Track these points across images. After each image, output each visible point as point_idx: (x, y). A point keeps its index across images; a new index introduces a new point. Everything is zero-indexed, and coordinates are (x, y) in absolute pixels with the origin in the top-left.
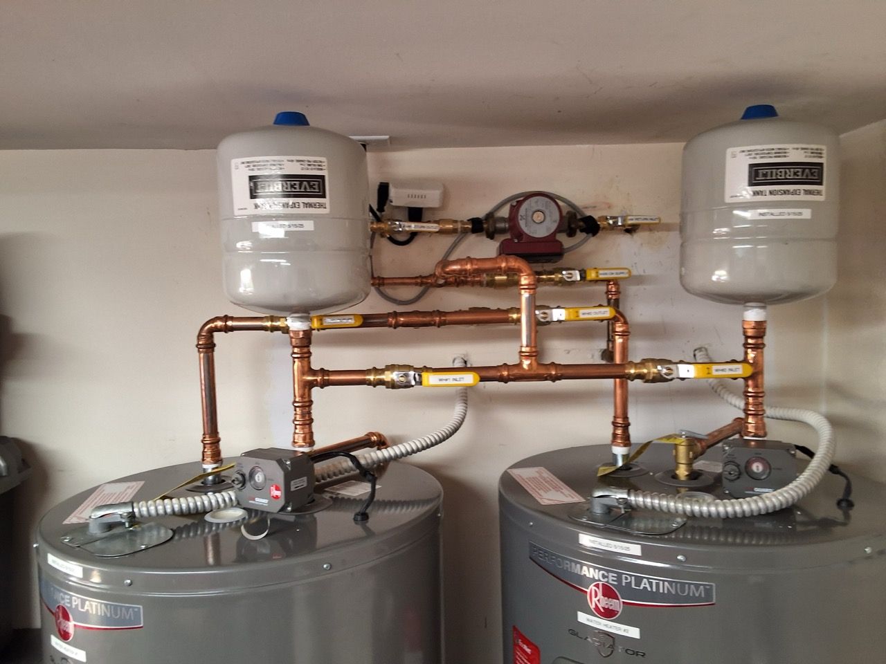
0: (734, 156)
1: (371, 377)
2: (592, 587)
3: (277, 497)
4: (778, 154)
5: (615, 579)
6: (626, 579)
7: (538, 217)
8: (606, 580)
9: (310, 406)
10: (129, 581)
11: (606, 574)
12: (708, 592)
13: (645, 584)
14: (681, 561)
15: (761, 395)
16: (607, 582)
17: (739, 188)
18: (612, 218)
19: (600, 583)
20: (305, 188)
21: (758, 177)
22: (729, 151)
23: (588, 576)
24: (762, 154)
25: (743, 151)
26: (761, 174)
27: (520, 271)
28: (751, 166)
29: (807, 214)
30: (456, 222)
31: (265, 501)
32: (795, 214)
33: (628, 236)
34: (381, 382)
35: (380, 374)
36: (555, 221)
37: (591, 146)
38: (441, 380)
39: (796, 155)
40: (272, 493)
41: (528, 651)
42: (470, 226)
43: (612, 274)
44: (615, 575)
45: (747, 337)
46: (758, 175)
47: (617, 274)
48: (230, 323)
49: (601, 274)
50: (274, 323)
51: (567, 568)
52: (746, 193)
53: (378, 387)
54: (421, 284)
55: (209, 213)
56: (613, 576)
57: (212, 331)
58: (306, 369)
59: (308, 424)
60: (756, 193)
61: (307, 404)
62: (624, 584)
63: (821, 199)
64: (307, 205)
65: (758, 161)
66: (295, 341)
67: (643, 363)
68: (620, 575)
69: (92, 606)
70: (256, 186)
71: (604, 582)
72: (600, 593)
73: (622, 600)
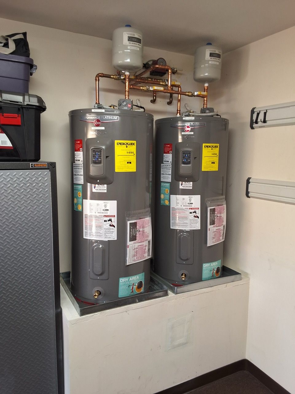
0: (207, 51)
2: (185, 127)
3: (130, 107)
4: (215, 51)
7: (162, 64)
10: (116, 111)
14: (201, 119)
17: (207, 57)
20: (138, 41)
22: (207, 50)
25: (209, 50)
27: (169, 69)
28: (210, 53)
29: (218, 64)
31: (127, 108)
32: (216, 63)
33: (173, 75)
38: (157, 88)
39: (217, 52)
40: (128, 106)
41: (169, 146)
42: (143, 65)
45: (205, 89)
46: (211, 55)
48: (104, 75)
50: (113, 77)
52: (209, 58)
57: (99, 76)
60: (211, 58)
63: (220, 61)
64: (138, 45)
65: (211, 52)
66: (127, 77)
67: (188, 92)
68: (190, 123)
69: (107, 117)
70: (129, 39)
71: (187, 125)
72: (186, 128)
73: (191, 128)
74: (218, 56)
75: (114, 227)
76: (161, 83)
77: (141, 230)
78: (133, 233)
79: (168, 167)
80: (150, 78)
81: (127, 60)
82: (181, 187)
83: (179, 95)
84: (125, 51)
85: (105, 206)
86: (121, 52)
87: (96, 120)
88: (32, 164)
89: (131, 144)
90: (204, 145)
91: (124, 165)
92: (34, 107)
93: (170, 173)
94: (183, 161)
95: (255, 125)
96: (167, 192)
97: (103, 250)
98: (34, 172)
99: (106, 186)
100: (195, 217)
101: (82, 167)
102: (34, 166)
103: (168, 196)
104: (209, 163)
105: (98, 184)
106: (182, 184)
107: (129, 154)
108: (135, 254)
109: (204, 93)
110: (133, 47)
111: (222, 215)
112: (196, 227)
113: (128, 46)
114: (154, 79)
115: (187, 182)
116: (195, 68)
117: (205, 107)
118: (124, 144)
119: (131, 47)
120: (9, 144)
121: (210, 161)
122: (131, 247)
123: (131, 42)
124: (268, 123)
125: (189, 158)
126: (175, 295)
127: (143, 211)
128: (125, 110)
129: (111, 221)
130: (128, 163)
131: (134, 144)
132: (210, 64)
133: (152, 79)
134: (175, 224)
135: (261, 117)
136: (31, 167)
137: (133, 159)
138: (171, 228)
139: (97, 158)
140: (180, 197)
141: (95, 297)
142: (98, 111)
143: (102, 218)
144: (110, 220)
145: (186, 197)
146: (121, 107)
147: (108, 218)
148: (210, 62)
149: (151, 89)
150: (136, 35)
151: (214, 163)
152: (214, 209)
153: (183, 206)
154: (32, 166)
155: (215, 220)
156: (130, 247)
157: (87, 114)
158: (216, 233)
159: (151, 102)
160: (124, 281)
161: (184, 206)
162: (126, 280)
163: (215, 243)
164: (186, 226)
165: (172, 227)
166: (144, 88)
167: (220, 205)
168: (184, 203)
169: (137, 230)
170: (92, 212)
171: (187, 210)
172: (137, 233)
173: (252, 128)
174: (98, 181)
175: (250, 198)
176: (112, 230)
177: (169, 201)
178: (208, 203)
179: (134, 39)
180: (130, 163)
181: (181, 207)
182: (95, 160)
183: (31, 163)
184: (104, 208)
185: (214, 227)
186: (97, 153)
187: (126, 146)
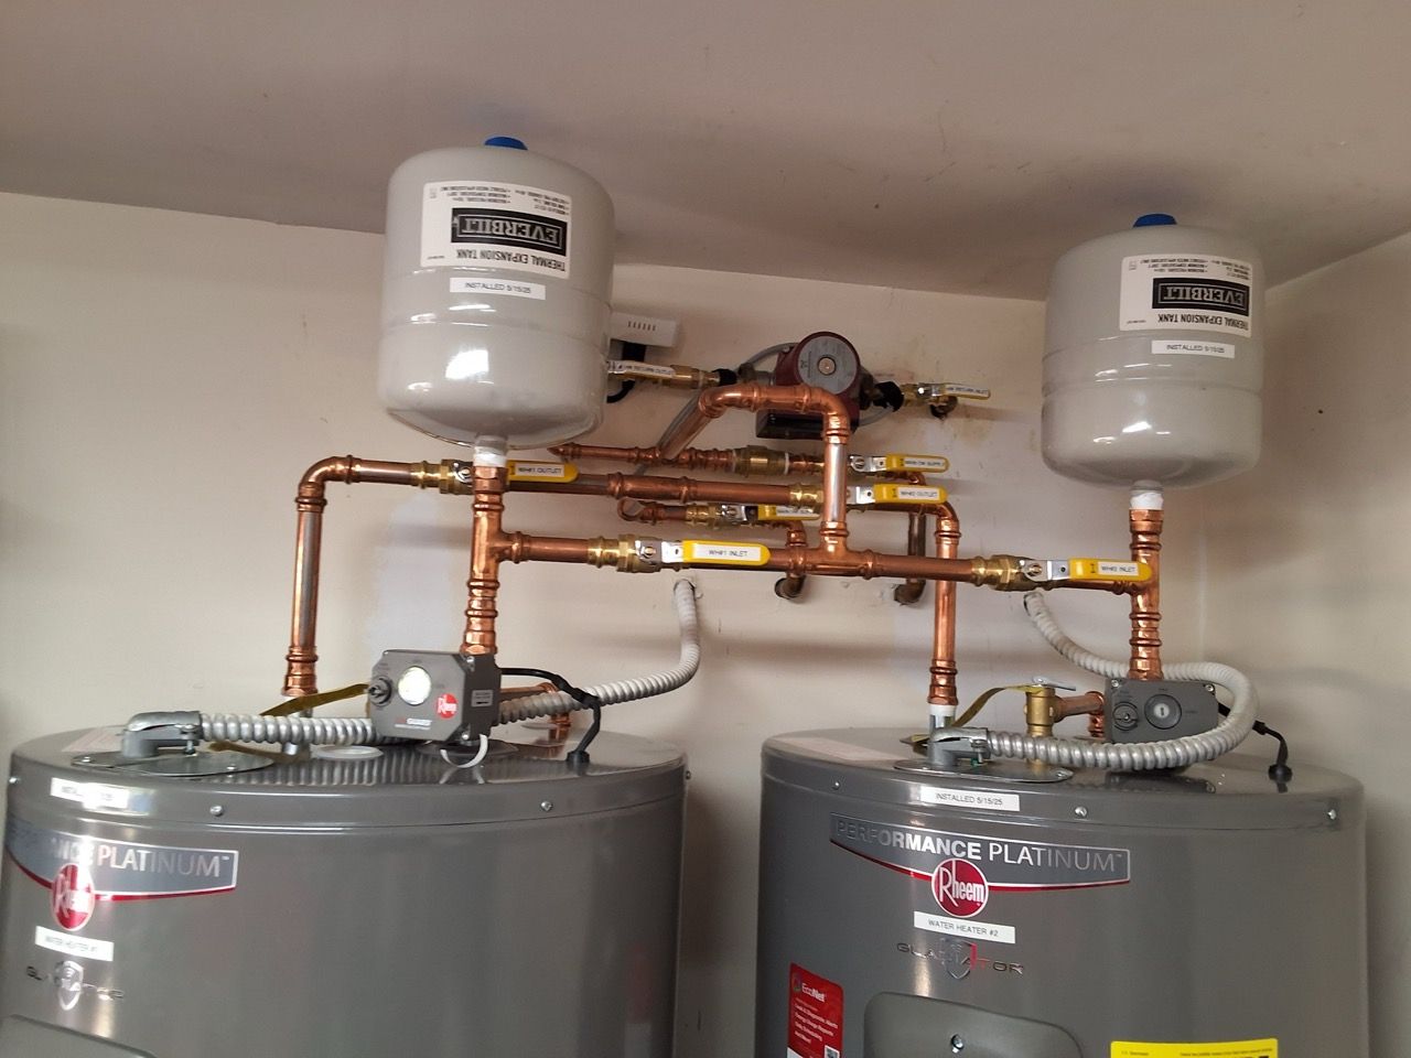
0: (1133, 268)
1: (598, 551)
2: (940, 869)
3: (449, 714)
4: (1194, 266)
5: (978, 851)
6: (996, 849)
7: (827, 366)
8: (963, 853)
9: (495, 588)
10: (218, 809)
11: (963, 845)
12: (1120, 863)
13: (1025, 855)
14: (1080, 816)
15: (1155, 617)
16: (966, 857)
17: (1135, 304)
18: (923, 385)
19: (954, 860)
20: (538, 236)
21: (1166, 295)
22: (1126, 261)
23: (933, 851)
24: (1172, 265)
25: (1146, 261)
26: (1170, 294)
27: (828, 408)
28: (1157, 281)
29: (1229, 351)
30: (698, 371)
31: (427, 722)
32: (1215, 349)
34: (612, 561)
35: (611, 547)
36: (850, 374)
37: (890, 289)
38: (712, 552)
39: (1215, 271)
40: (440, 707)
41: (821, 997)
42: (718, 380)
43: (923, 463)
44: (979, 845)
45: (1135, 533)
46: (1165, 293)
47: (929, 464)
48: (358, 468)
49: (908, 462)
50: (429, 475)
51: (898, 843)
52: (1151, 317)
53: (604, 567)
54: (638, 459)
55: (305, 324)
56: (974, 847)
57: (325, 477)
58: (495, 528)
59: (490, 617)
60: (1163, 318)
61: (491, 585)
62: (991, 859)
63: (1247, 334)
64: (538, 261)
65: (1166, 274)
66: (484, 483)
67: (996, 560)
68: (985, 844)
70: (463, 224)
71: (958, 855)
73: (987, 884)
74: (1231, 298)
76: (799, 496)
80: (761, 452)
90: (1123, 1053)
114: (791, 459)
116: (1047, 389)
117: (1141, 669)
123: (478, 247)
132: (1163, 358)
133: (775, 455)
146: (387, 709)
148: (1159, 347)
150: (512, 194)
159: (778, 594)
179: (498, 226)
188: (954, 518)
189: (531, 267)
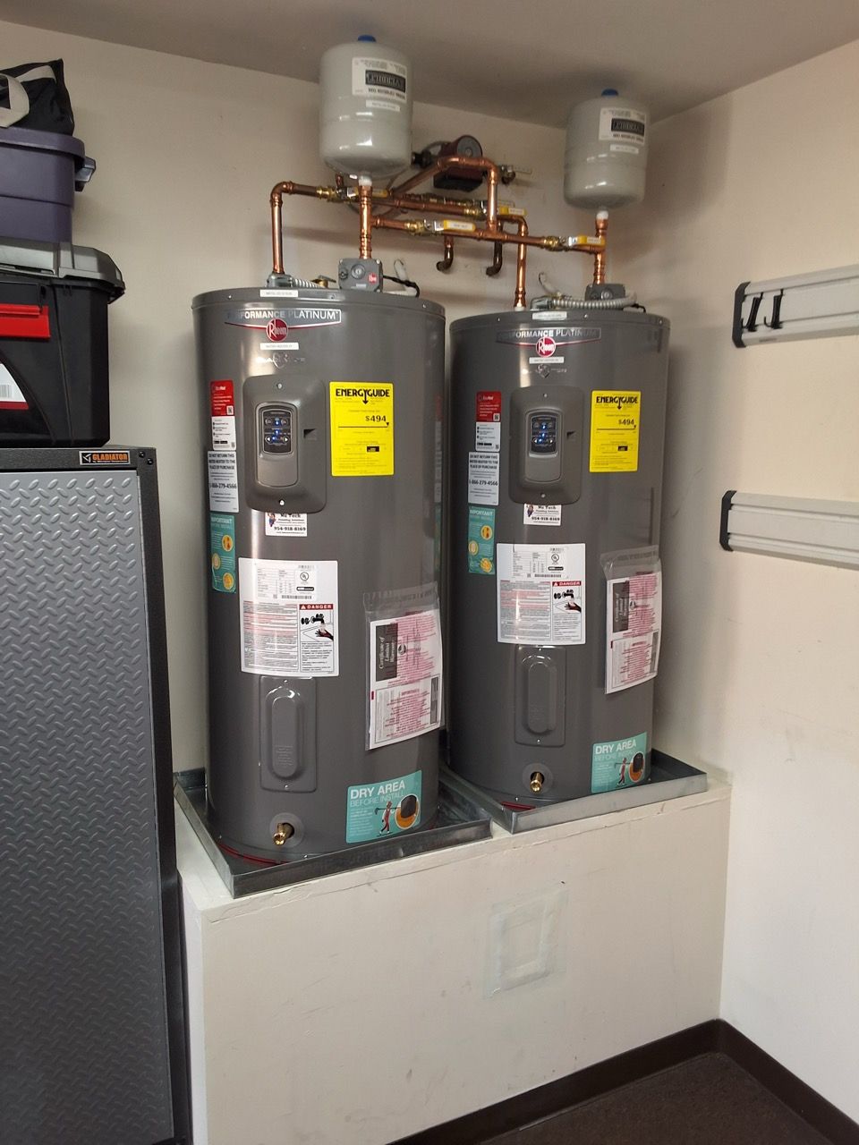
0: (605, 113)
2: (540, 341)
3: (373, 282)
4: (626, 115)
14: (586, 318)
17: (605, 130)
19: (544, 338)
20: (398, 84)
22: (603, 110)
24: (618, 113)
25: (609, 111)
27: (491, 168)
28: (613, 120)
29: (637, 152)
31: (365, 286)
32: (632, 150)
33: (504, 186)
38: (455, 225)
39: (634, 117)
40: (369, 279)
41: (492, 398)
45: (598, 229)
46: (617, 125)
48: (296, 187)
50: (324, 192)
52: (610, 135)
57: (282, 191)
58: (369, 213)
60: (615, 136)
63: (642, 144)
64: (398, 95)
65: (617, 117)
66: (365, 193)
67: (549, 238)
68: (555, 330)
69: (305, 313)
70: (370, 77)
71: (546, 336)
72: (543, 344)
73: (555, 344)
74: (638, 128)
75: (332, 638)
76: (468, 211)
77: (411, 646)
78: (387, 656)
79: (490, 462)
81: (363, 141)
82: (528, 521)
83: (522, 246)
84: (359, 114)
85: (304, 577)
86: (346, 117)
87: (273, 322)
88: (83, 455)
89: (379, 393)
90: (595, 394)
91: (358, 456)
92: (89, 284)
93: (496, 478)
94: (533, 444)
95: (746, 336)
96: (488, 535)
97: (300, 707)
98: (90, 477)
99: (304, 517)
100: (570, 607)
101: (233, 462)
102: (92, 460)
103: (490, 547)
104: (610, 448)
105: (283, 512)
106: (530, 513)
107: (371, 423)
108: (395, 716)
109: (595, 239)
110: (382, 103)
111: (650, 601)
112: (573, 638)
113: (365, 99)
114: (447, 200)
115: (547, 505)
116: (567, 166)
117: (599, 282)
118: (356, 393)
119: (376, 102)
120: (16, 395)
121: (613, 444)
122: (381, 697)
123: (377, 88)
124: (787, 329)
125: (550, 433)
126: (512, 836)
127: (416, 590)
128: (362, 291)
129: (323, 622)
130: (369, 448)
131: (386, 393)
132: (614, 153)
133: (439, 198)
134: (510, 629)
135: (766, 310)
136: (81, 463)
137: (385, 438)
138: (499, 640)
139: (279, 436)
140: (525, 549)
141: (278, 843)
142: (278, 293)
143: (294, 614)
144: (319, 618)
145: (544, 550)
146: (347, 281)
147: (314, 613)
149: (437, 229)
150: (389, 65)
151: (626, 448)
152: (627, 584)
153: (533, 575)
154: (84, 461)
155: (630, 617)
156: (378, 695)
157: (247, 305)
158: (631, 654)
159: (438, 269)
160: (363, 796)
161: (536, 576)
162: (368, 793)
163: (628, 683)
164: (543, 634)
165: (503, 636)
166: (415, 226)
167: (644, 573)
168: (536, 567)
169: (399, 646)
170: (264, 595)
171: (545, 588)
172: (398, 655)
173: (739, 343)
174: (282, 503)
175: (732, 550)
176: (326, 648)
177: (494, 561)
178: (609, 568)
179: (384, 79)
180: (377, 449)
181: (529, 579)
182: (272, 441)
183: (81, 452)
184: (300, 583)
185: (626, 636)
186: (277, 419)
187: (363, 398)
188: (526, 225)
189: (395, 97)
